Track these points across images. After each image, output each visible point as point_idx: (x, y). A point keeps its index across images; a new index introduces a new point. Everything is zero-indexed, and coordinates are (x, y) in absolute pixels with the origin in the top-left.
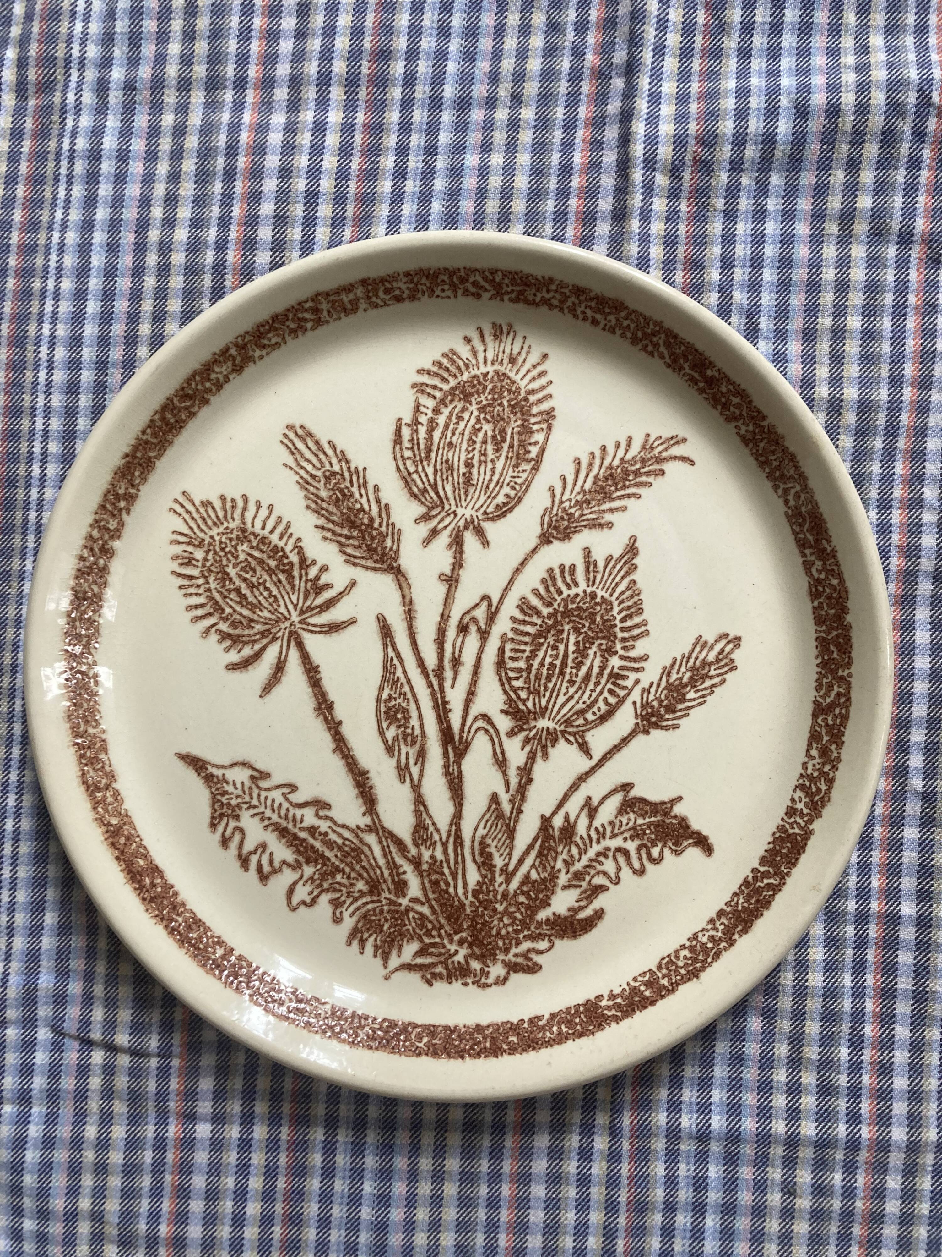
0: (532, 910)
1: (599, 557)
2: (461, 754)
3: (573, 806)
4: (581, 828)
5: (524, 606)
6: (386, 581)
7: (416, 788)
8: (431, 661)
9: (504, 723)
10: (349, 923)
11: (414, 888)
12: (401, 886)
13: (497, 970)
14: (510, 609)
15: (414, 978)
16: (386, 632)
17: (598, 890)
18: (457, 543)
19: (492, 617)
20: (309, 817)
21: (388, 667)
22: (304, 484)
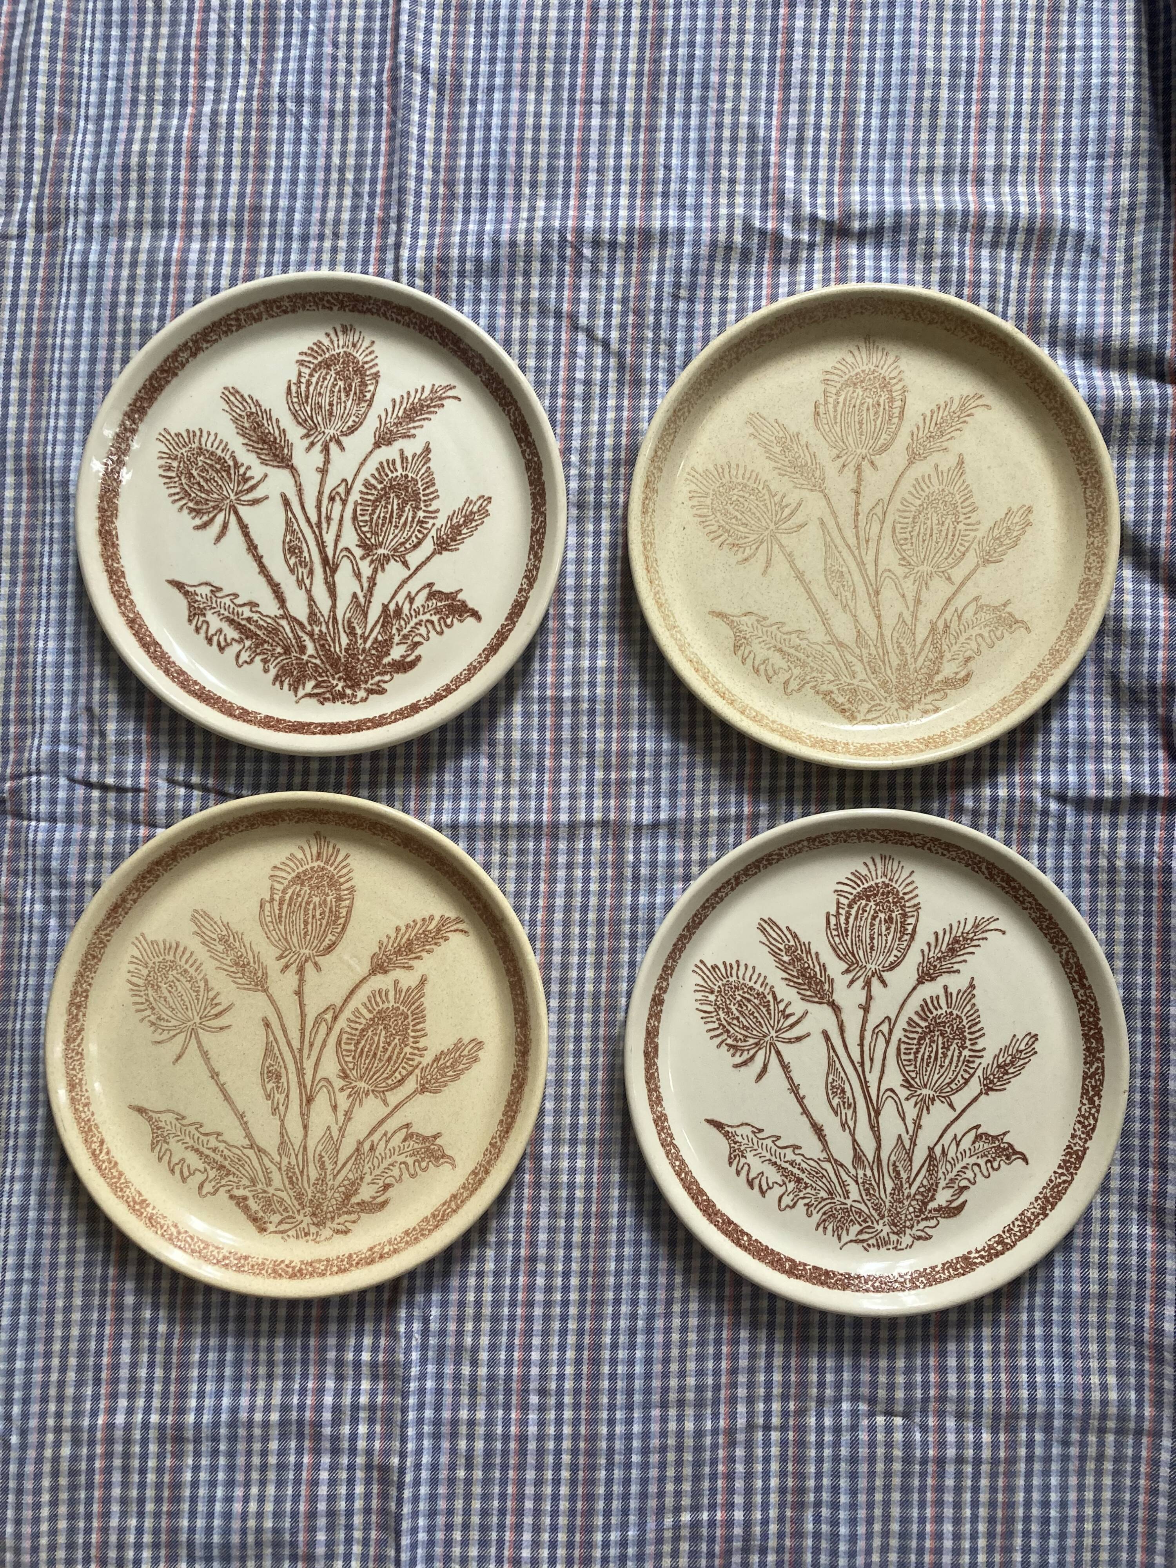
0: (380, 658)
1: (409, 454)
2: (334, 571)
3: (401, 597)
4: (406, 610)
5: (367, 484)
6: (285, 474)
7: (309, 592)
8: (314, 519)
9: (358, 552)
10: (273, 672)
11: (311, 649)
12: (303, 649)
13: (361, 694)
14: (358, 486)
15: (313, 701)
16: (286, 503)
17: (417, 644)
18: (326, 449)
19: (348, 492)
20: (246, 612)
21: (288, 523)
22: (235, 420)
